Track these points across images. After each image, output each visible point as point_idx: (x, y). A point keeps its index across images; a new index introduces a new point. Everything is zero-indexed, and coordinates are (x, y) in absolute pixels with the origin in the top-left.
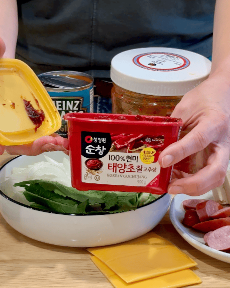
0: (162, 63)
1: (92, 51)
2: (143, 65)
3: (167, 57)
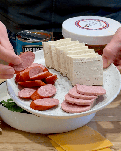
3: (96, 22)
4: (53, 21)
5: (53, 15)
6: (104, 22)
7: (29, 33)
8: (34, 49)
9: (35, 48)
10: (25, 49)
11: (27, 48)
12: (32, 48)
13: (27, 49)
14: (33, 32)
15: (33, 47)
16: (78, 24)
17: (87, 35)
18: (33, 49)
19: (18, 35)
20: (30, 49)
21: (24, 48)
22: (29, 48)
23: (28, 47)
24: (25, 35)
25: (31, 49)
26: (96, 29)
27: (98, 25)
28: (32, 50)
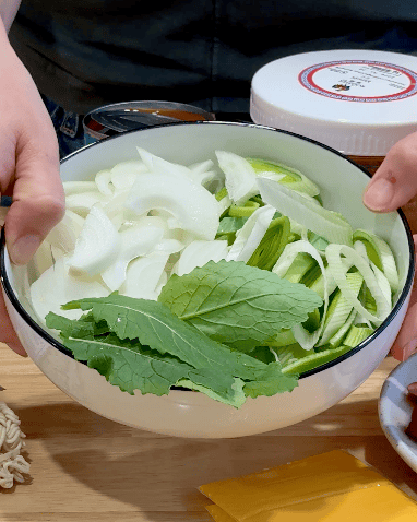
0: (363, 83)
1: (215, 58)
2: (320, 89)
3: (375, 70)
4: (215, 73)
5: (215, 51)
6: (404, 71)
7: (131, 114)
14: (143, 109)
16: (310, 78)
17: (344, 121)
19: (89, 121)
24: (117, 118)
26: (377, 99)
27: (382, 84)
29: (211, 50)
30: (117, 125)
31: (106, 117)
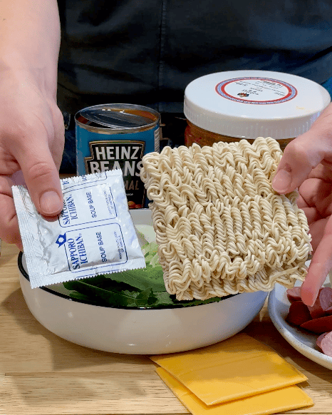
0: (258, 92)
2: (230, 96)
3: (265, 84)
4: (161, 84)
5: (161, 69)
6: (285, 84)
7: (106, 112)
8: (117, 148)
9: (120, 146)
10: (97, 148)
11: (100, 146)
12: (113, 148)
13: (100, 151)
14: (115, 109)
15: (115, 146)
16: (223, 88)
18: (114, 151)
19: (78, 117)
20: (108, 148)
21: (94, 147)
22: (105, 146)
23: (103, 145)
24: (97, 115)
25: (111, 150)
26: (266, 102)
27: (270, 93)
28: (112, 153)
29: (158, 68)
30: (97, 120)
31: (89, 114)
